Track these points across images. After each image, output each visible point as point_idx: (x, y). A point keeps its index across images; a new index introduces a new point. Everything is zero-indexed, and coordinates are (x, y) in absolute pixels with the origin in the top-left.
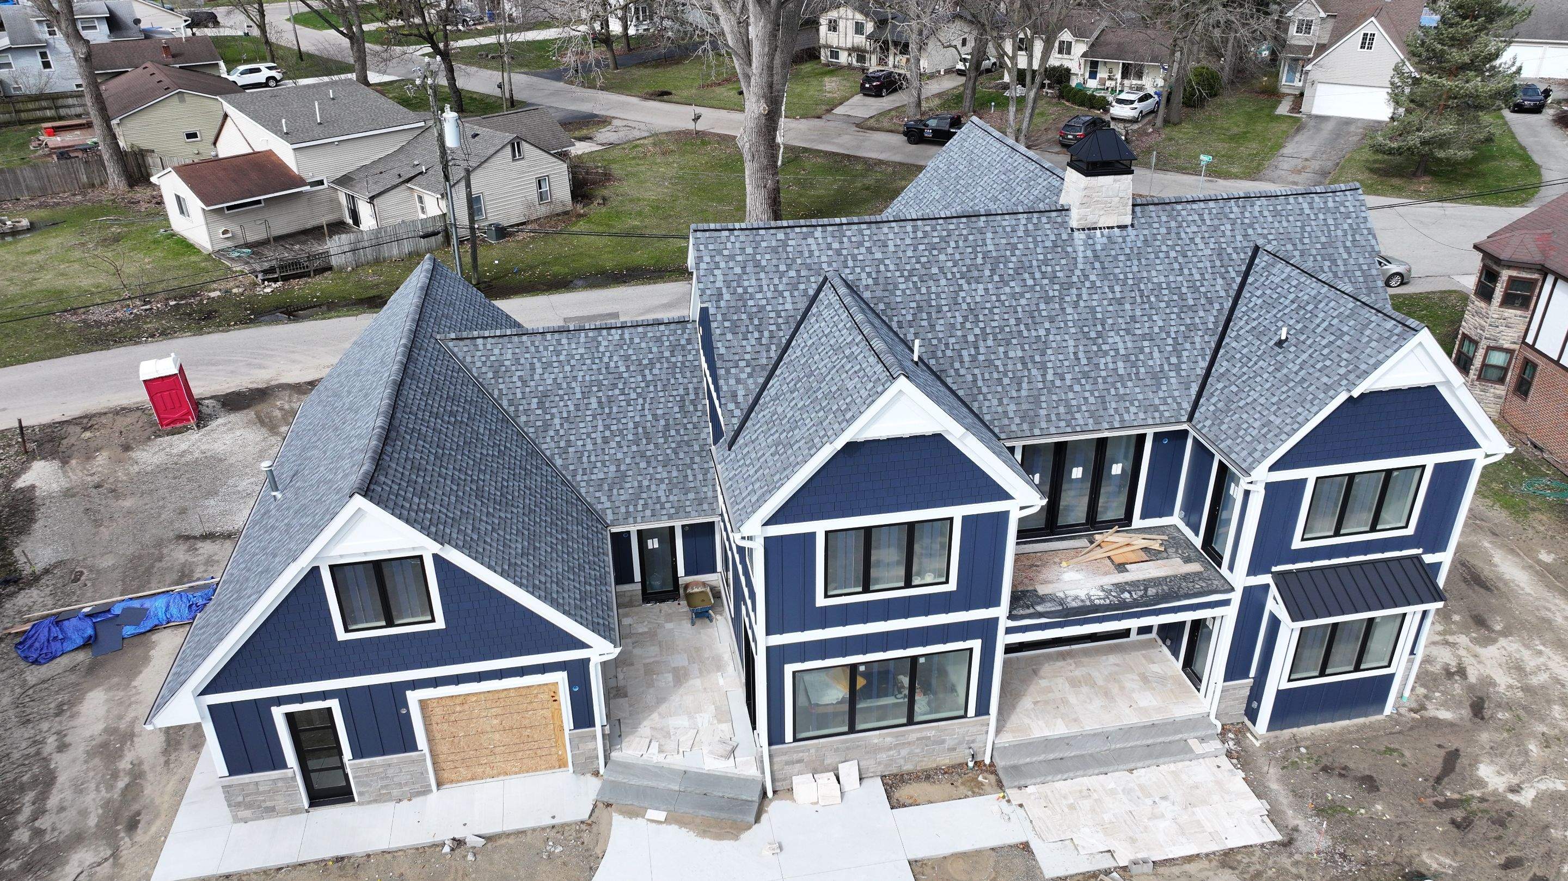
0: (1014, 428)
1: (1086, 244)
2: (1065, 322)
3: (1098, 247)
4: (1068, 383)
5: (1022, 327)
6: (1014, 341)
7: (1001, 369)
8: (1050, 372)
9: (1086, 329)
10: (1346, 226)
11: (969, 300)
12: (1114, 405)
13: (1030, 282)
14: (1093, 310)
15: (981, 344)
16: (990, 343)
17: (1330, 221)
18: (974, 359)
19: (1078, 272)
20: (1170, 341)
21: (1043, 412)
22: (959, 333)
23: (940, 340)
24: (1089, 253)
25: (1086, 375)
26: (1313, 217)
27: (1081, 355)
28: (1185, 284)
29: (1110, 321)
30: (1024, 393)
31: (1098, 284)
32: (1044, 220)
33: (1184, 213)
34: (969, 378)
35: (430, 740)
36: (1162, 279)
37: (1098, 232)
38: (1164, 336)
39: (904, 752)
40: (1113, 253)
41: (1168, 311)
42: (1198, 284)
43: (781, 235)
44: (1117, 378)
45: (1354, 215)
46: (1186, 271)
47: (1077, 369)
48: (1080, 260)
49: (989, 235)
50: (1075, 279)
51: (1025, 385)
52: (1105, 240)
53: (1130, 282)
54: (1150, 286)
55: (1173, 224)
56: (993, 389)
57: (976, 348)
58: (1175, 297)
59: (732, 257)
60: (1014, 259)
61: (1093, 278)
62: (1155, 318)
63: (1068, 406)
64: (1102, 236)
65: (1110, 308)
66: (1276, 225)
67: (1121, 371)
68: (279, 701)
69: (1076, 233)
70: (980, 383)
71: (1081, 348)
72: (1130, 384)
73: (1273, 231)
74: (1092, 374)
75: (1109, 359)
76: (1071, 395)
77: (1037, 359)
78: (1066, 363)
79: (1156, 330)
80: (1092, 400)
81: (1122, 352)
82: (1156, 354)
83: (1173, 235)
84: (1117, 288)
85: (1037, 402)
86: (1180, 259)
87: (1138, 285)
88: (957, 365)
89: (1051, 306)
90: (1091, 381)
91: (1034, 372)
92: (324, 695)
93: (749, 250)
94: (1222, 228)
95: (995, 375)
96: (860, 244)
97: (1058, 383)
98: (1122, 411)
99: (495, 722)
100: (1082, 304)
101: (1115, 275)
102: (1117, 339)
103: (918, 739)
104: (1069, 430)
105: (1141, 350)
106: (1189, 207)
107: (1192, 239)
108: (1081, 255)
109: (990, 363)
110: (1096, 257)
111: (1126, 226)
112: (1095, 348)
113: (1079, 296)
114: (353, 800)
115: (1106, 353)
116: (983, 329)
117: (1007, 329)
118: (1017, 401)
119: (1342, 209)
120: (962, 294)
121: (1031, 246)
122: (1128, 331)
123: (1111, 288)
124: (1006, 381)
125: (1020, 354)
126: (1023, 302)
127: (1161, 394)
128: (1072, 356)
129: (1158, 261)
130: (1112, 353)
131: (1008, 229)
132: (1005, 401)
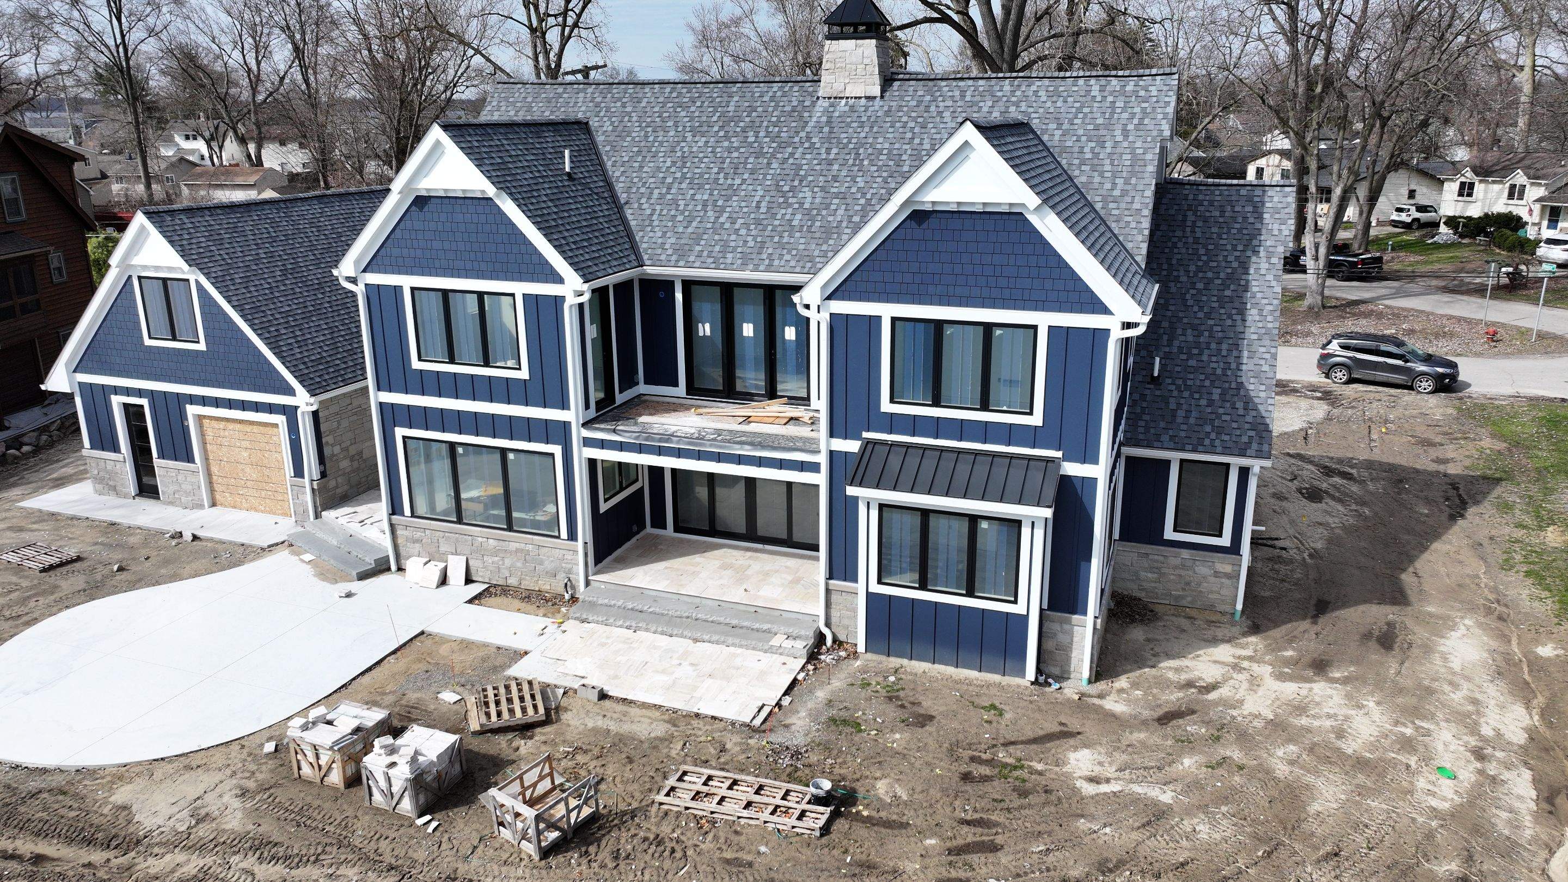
0: (663, 257)
1: (826, 111)
2: (765, 175)
3: (837, 114)
4: (737, 226)
5: (722, 175)
6: (707, 187)
7: (681, 208)
8: (726, 215)
9: (782, 183)
10: (1137, 110)
11: (686, 149)
12: (770, 251)
13: (751, 139)
14: (800, 167)
15: (676, 185)
16: (684, 186)
17: (1120, 104)
18: (662, 196)
19: (803, 134)
20: (862, 201)
21: (698, 248)
22: (661, 175)
23: (641, 179)
24: (824, 119)
25: (758, 222)
26: (1099, 99)
27: (764, 204)
28: (909, 152)
29: (810, 178)
30: (690, 230)
31: (817, 146)
32: (796, 89)
33: (946, 89)
34: (648, 212)
35: (206, 459)
36: (887, 145)
37: (844, 101)
38: (859, 196)
39: (508, 562)
40: (849, 120)
41: (876, 174)
42: (924, 153)
43: (560, 90)
44: (787, 228)
45: (1155, 99)
46: (917, 141)
47: (752, 216)
48: (811, 124)
49: (736, 99)
50: (797, 139)
51: (694, 224)
52: (847, 108)
53: (851, 146)
54: (870, 151)
55: (928, 98)
56: (664, 223)
57: (669, 189)
58: (891, 163)
59: (514, 104)
60: (747, 119)
61: (814, 140)
62: (858, 179)
63: (725, 245)
64: (846, 104)
65: (818, 167)
66: (1049, 104)
67: (795, 223)
68: (117, 390)
69: (820, 102)
70: (655, 217)
71: (767, 198)
72: (798, 235)
73: (1041, 110)
74: (765, 222)
75: (790, 211)
76: (733, 237)
77: (720, 203)
78: (745, 210)
79: (854, 190)
80: (751, 244)
81: (807, 206)
82: (841, 212)
83: (922, 108)
84: (835, 151)
85: (697, 238)
86: (917, 130)
87: (858, 149)
88: (643, 200)
89: (760, 160)
90: (760, 227)
91: (710, 213)
92: (140, 393)
93: (529, 99)
94: (981, 104)
95: (673, 213)
96: (619, 99)
97: (727, 225)
98: (776, 256)
99: (246, 454)
100: (791, 161)
101: (838, 138)
102: (809, 194)
103: (517, 550)
104: (713, 266)
105: (827, 207)
106: (954, 83)
107: (940, 113)
108: (814, 119)
109: (675, 202)
110: (829, 122)
111: (873, 98)
112: (781, 200)
113: (792, 154)
114: (159, 498)
115: (790, 205)
116: (684, 175)
117: (706, 176)
118: (679, 236)
119: (1142, 93)
120: (683, 144)
121: (770, 109)
122: (823, 189)
123: (828, 151)
124: (680, 218)
125: (706, 197)
126: (735, 154)
127: (824, 247)
128: (754, 204)
129: (891, 130)
130: (796, 206)
131: (757, 95)
132: (668, 235)
